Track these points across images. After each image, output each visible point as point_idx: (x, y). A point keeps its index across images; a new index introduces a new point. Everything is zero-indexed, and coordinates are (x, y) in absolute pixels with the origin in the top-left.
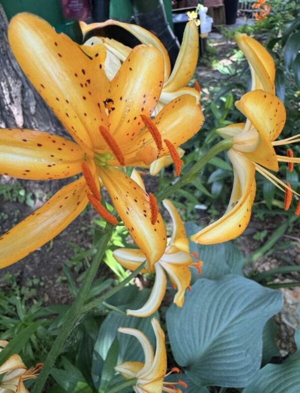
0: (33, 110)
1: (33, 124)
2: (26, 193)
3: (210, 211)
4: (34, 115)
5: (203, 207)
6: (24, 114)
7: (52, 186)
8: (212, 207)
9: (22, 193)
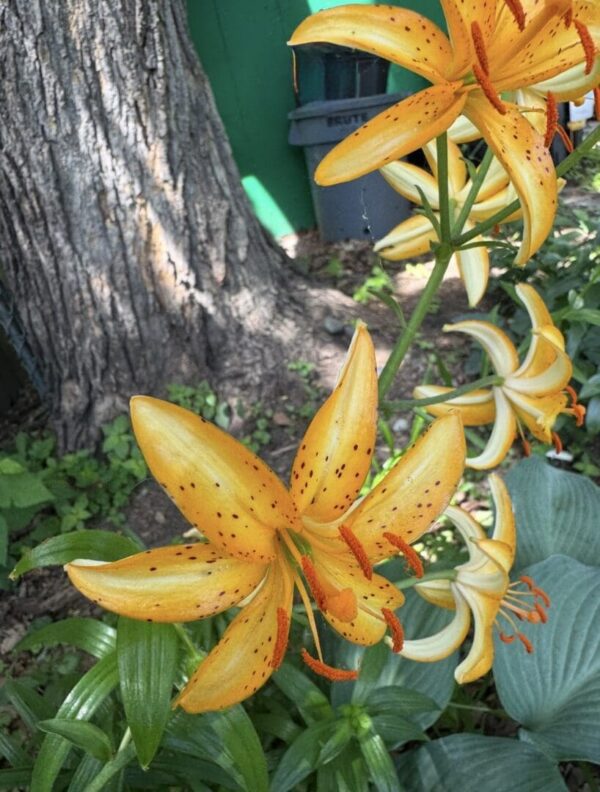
0: (242, 254)
1: (240, 278)
2: (217, 402)
3: (578, 466)
4: (243, 264)
5: (565, 456)
6: (227, 260)
7: (263, 394)
8: (585, 457)
9: (211, 400)
